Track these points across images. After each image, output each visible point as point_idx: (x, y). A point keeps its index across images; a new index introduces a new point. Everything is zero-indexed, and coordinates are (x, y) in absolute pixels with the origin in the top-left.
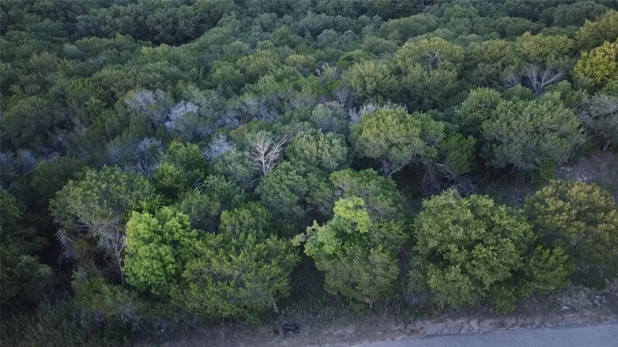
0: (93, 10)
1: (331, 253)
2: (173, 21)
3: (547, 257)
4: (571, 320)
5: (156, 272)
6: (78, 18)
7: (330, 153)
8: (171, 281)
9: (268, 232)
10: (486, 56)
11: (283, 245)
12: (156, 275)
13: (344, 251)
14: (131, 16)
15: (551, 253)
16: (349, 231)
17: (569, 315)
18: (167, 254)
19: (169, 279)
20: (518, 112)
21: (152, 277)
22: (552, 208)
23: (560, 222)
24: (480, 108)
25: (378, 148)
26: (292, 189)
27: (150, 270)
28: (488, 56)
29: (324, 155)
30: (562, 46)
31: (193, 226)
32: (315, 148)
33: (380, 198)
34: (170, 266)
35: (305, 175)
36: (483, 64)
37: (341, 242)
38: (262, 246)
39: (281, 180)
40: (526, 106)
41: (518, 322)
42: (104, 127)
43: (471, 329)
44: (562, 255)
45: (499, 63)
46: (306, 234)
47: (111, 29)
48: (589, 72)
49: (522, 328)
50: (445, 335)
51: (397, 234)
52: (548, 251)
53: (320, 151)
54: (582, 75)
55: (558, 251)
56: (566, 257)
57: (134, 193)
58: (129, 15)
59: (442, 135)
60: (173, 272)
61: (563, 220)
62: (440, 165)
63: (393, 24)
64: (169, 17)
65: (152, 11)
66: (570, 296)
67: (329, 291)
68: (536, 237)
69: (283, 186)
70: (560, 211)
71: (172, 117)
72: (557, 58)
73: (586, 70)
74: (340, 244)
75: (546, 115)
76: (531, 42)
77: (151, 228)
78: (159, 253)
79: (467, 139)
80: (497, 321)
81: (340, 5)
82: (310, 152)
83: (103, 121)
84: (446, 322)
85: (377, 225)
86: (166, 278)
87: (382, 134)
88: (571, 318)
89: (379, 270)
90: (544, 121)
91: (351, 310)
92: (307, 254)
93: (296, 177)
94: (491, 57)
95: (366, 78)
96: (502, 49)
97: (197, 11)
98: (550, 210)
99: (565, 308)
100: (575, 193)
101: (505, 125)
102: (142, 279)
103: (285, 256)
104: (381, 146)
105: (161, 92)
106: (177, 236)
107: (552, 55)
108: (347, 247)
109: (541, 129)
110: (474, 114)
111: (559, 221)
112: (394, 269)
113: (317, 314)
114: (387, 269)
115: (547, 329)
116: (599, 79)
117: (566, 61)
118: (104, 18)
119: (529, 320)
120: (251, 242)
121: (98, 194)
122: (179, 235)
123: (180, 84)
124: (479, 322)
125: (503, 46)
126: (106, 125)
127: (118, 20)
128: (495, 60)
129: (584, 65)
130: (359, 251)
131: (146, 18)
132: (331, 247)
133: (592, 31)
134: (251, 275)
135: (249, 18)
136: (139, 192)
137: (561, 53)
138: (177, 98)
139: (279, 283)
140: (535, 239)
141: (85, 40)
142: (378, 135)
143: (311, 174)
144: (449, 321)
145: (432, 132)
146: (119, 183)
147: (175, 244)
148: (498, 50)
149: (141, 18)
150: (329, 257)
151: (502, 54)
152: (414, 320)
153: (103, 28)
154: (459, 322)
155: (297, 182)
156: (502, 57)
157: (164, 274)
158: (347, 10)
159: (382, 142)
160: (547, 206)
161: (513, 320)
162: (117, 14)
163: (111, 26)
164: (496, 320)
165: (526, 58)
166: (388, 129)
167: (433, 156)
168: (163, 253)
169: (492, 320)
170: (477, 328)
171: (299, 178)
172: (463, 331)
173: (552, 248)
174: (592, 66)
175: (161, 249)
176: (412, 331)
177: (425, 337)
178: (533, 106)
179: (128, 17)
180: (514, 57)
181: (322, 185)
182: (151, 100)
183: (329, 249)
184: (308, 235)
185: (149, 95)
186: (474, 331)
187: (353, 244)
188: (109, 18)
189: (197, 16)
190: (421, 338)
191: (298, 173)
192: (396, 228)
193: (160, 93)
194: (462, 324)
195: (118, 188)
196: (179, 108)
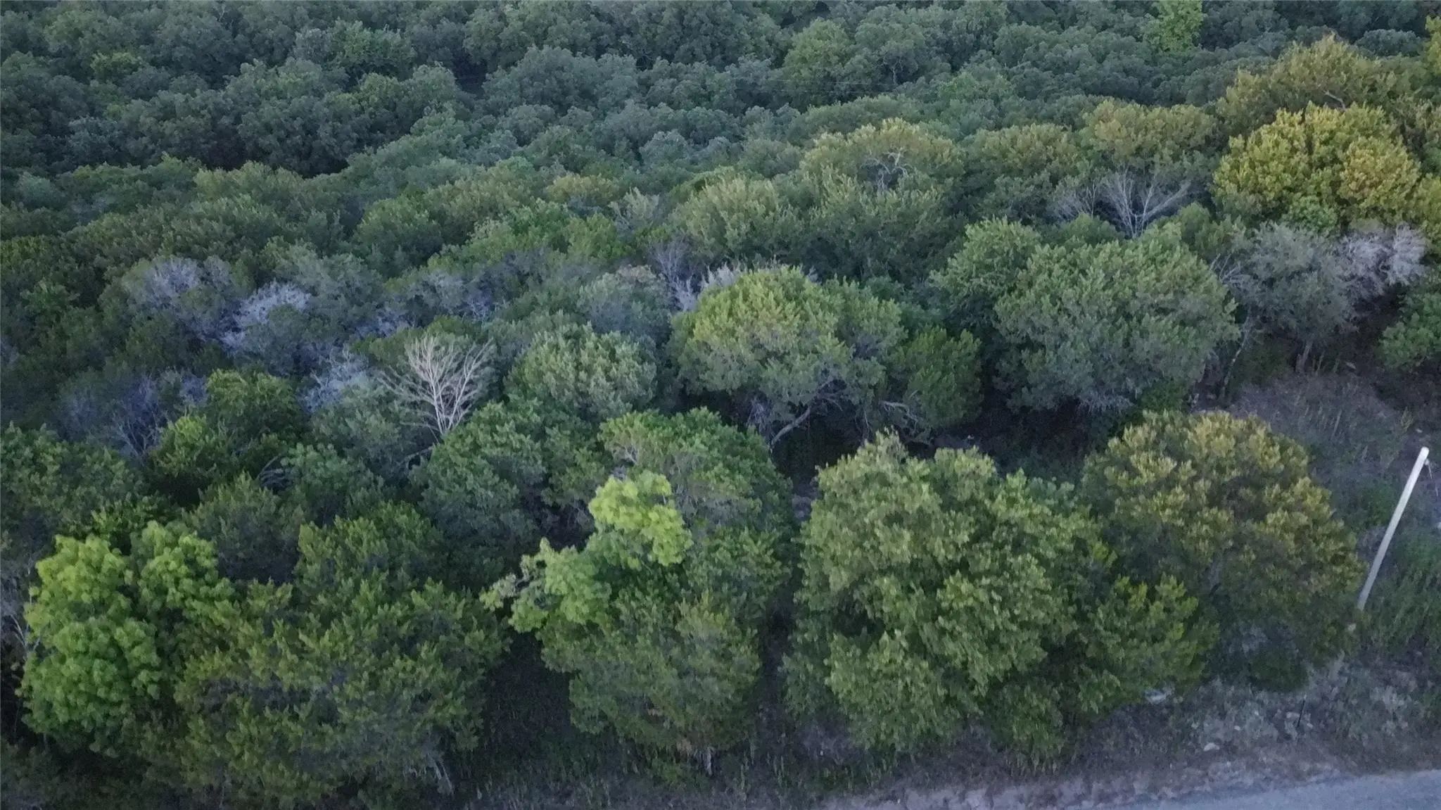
0: (112, 107)
1: (582, 622)
2: (304, 126)
3: (1140, 605)
4: (1227, 777)
5: (101, 693)
6: (73, 123)
7: (609, 379)
8: (148, 718)
9: (419, 575)
10: (1013, 159)
11: (456, 607)
12: (102, 702)
13: (615, 613)
14: (203, 116)
15: (1152, 596)
16: (634, 564)
17: (1221, 765)
18: (135, 644)
19: (140, 712)
20: (1077, 269)
21: (91, 708)
22: (1147, 477)
23: (1168, 511)
24: (989, 268)
25: (735, 365)
26: (504, 471)
27: (82, 687)
28: (1017, 160)
29: (593, 384)
30: (1188, 129)
31: (222, 571)
32: (570, 367)
33: (717, 476)
34: (143, 676)
35: (540, 435)
36: (1007, 179)
37: (610, 591)
38: (398, 610)
39: (476, 447)
40: (1097, 255)
41: (1089, 788)
42: (64, 351)
44: (1179, 600)
45: (1045, 175)
46: (520, 575)
47: (151, 147)
48: (1248, 178)
49: (1101, 805)
51: (758, 564)
52: (1144, 589)
53: (583, 375)
54: (1231, 188)
55: (1169, 588)
56: (1191, 604)
57: (80, 491)
58: (196, 114)
59: (895, 332)
60: (152, 690)
61: (1174, 507)
62: (893, 405)
63: (817, 118)
64: (294, 118)
65: (257, 104)
66: (1223, 715)
67: (582, 727)
68: (1114, 557)
69: (479, 461)
70: (1168, 483)
71: (242, 321)
72: (1176, 158)
73: (1242, 175)
74: (606, 596)
75: (1142, 272)
76: (1114, 123)
77: (101, 578)
78: (113, 643)
79: (958, 340)
80: (1037, 789)
81: (704, 88)
82: (558, 378)
83: (62, 335)
84: (905, 799)
85: (705, 543)
86: (133, 707)
87: (740, 330)
88: (1226, 771)
89: (704, 660)
90: (1141, 286)
91: (658, 780)
92: (518, 629)
93: (515, 439)
94: (1024, 162)
95: (723, 214)
96: (1048, 142)
97: (364, 103)
98: (1144, 481)
99: (1209, 746)
100: (1204, 441)
101: (1046, 299)
102: (62, 715)
103: (461, 638)
104: (740, 360)
105: (220, 264)
106: (173, 596)
107: (1166, 151)
108: (623, 601)
109: (1134, 305)
110: (975, 281)
111: (1164, 508)
112: (745, 655)
114: (725, 656)
115: (1163, 803)
116: (1272, 195)
117: (1197, 163)
118: (134, 123)
119: (1117, 783)
120: (366, 601)
122: (179, 595)
123: (272, 245)
124: (990, 796)
125: (1051, 135)
126: (69, 344)
127: (168, 126)
128: (1035, 166)
129: (1236, 167)
130: (653, 611)
131: (238, 120)
132: (578, 604)
133: (1254, 94)
134: (357, 689)
135: (489, 119)
136: (93, 489)
137: (1185, 147)
138: (261, 277)
139: (439, 708)
140: (1110, 562)
141: (82, 170)
142: (732, 332)
143: (556, 429)
144: (913, 796)
145: (870, 326)
146: (42, 470)
147: (172, 617)
148: (1039, 144)
149: (226, 121)
150: (578, 632)
151: (1050, 154)
152: (820, 798)
153: (131, 145)
154: (939, 796)
155: (517, 450)
156: (1049, 160)
157: (126, 698)
158: (721, 97)
159: (743, 350)
160: (1134, 472)
161: (1078, 785)
162: (168, 113)
163: (154, 141)
164: (1033, 788)
165: (1105, 160)
166: (757, 317)
167: (874, 381)
168: (125, 642)
169: (1023, 790)
171: (521, 442)
173: (1154, 581)
174: (1252, 166)
175: (118, 632)
178: (1111, 255)
179: (192, 120)
180: (1079, 158)
181: (581, 456)
182: (193, 282)
183: (574, 611)
184: (525, 578)
185: (188, 271)
187: (638, 594)
188: (147, 121)
189: (365, 116)
191: (520, 429)
192: (753, 549)
193: (217, 265)
194: (946, 801)
195: (35, 479)
196: (261, 298)
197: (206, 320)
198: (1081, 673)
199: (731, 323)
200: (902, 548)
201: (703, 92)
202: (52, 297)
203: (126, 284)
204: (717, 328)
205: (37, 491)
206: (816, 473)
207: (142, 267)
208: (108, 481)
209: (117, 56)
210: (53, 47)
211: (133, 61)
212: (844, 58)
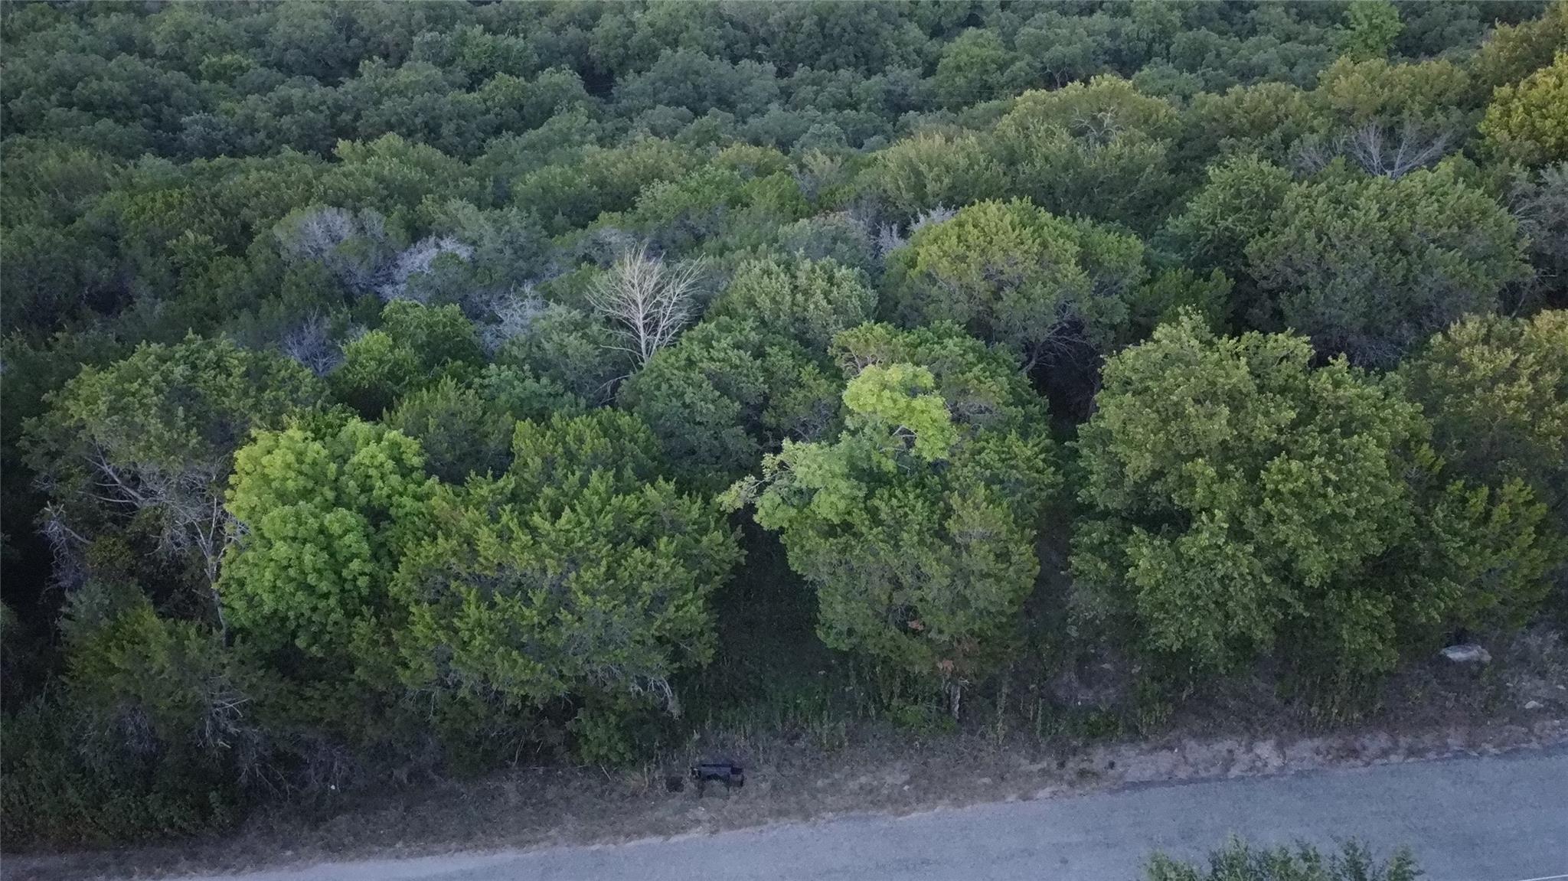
0: (225, 105)
1: (836, 521)
2: (426, 124)
3: (1481, 509)
4: (1556, 735)
5: (312, 579)
6: (185, 119)
7: (829, 302)
8: (357, 613)
9: (646, 475)
10: (1238, 118)
11: (692, 509)
12: (311, 590)
13: (873, 514)
14: (321, 112)
15: (1492, 499)
16: (890, 465)
17: (1548, 723)
18: (346, 532)
19: (350, 607)
20: (1342, 205)
21: (300, 596)
22: (1483, 369)
23: (1513, 403)
24: (1238, 210)
25: (963, 298)
26: (722, 386)
27: (292, 572)
28: (1244, 120)
29: (812, 306)
30: (1439, 85)
31: (429, 470)
32: (787, 289)
33: (977, 378)
34: (355, 565)
35: (759, 353)
36: (1232, 141)
37: (865, 491)
38: (632, 502)
39: (691, 363)
40: (1366, 188)
41: (1396, 743)
42: (214, 300)
43: (1259, 764)
44: (1529, 504)
45: (1276, 134)
46: (760, 476)
47: (268, 142)
48: (1522, 126)
49: (1411, 760)
50: (1182, 782)
51: (1029, 469)
52: (1486, 490)
53: (800, 297)
54: (1502, 135)
55: (1514, 489)
56: (1541, 509)
57: (267, 396)
58: (314, 109)
59: (1137, 270)
60: (363, 582)
61: (1520, 399)
63: (988, 111)
64: (416, 115)
65: (377, 103)
67: (830, 642)
68: (1442, 462)
69: (695, 375)
70: (1510, 376)
71: (400, 274)
72: (1428, 113)
73: (1515, 120)
74: (861, 494)
75: (1423, 203)
76: (1357, 77)
77: (305, 468)
78: (322, 531)
79: (1207, 279)
80: (1336, 742)
81: (851, 96)
82: (773, 300)
83: (211, 284)
84: (1182, 749)
85: (968, 445)
86: (342, 603)
87: (973, 255)
88: (1554, 728)
89: (981, 558)
90: (1420, 220)
91: (898, 723)
92: (765, 526)
93: (733, 354)
94: (1252, 123)
96: (1279, 100)
97: (489, 103)
98: (1479, 375)
99: (1531, 704)
101: (1310, 235)
102: (269, 604)
103: (698, 541)
104: (969, 290)
105: (375, 215)
106: (380, 490)
107: (1417, 107)
108: (881, 499)
109: (1412, 241)
110: (1221, 223)
111: (1507, 400)
112: (1024, 553)
113: (797, 737)
114: (1003, 556)
115: (1486, 759)
116: (1553, 140)
117: (1453, 120)
118: (250, 119)
119: (1428, 739)
120: (597, 492)
121: (158, 391)
122: (386, 491)
123: (427, 201)
124: (1280, 746)
125: (1282, 94)
126: (220, 292)
127: (286, 120)
128: (1264, 127)
129: (1508, 113)
130: (919, 511)
131: (358, 117)
132: (834, 498)
133: (1515, 49)
134: (595, 577)
135: (621, 122)
136: (281, 395)
137: (1438, 103)
138: (417, 232)
139: (678, 608)
140: (1437, 469)
142: (963, 259)
143: (776, 349)
144: (1191, 744)
145: (1111, 260)
147: (377, 516)
148: (1269, 102)
149: (346, 117)
150: (830, 531)
151: (1281, 114)
152: (1086, 745)
153: (248, 141)
154: (1223, 746)
155: (737, 367)
156: (1279, 120)
157: (336, 590)
159: (974, 277)
160: (1466, 368)
161: (1383, 740)
162: (285, 107)
163: (269, 136)
164: (1329, 741)
165: (1343, 117)
166: (991, 242)
168: (336, 529)
169: (1317, 742)
170: (1275, 762)
171: (741, 359)
172: (1234, 772)
173: (1495, 485)
174: (1528, 113)
175: (328, 517)
176: (1082, 774)
177: (1124, 789)
179: (312, 114)
180: (1314, 117)
181: (809, 370)
182: (348, 233)
183: (827, 506)
184: (767, 479)
185: (341, 222)
186: (1270, 769)
187: (898, 493)
188: (263, 116)
189: (491, 116)
190: (1111, 792)
191: (737, 346)
192: (1025, 450)
193: (371, 215)
194: (1230, 751)
195: (221, 380)
196: (420, 252)
197: (361, 273)
198: (1413, 583)
199: (961, 250)
200: (1219, 426)
201: (849, 99)
202: (197, 248)
203: (279, 233)
204: (945, 252)
205: (223, 392)
206: (1103, 362)
207: (294, 216)
208: (297, 389)
209: (227, 58)
210: (160, 49)
211: (245, 63)
212: (1002, 67)
